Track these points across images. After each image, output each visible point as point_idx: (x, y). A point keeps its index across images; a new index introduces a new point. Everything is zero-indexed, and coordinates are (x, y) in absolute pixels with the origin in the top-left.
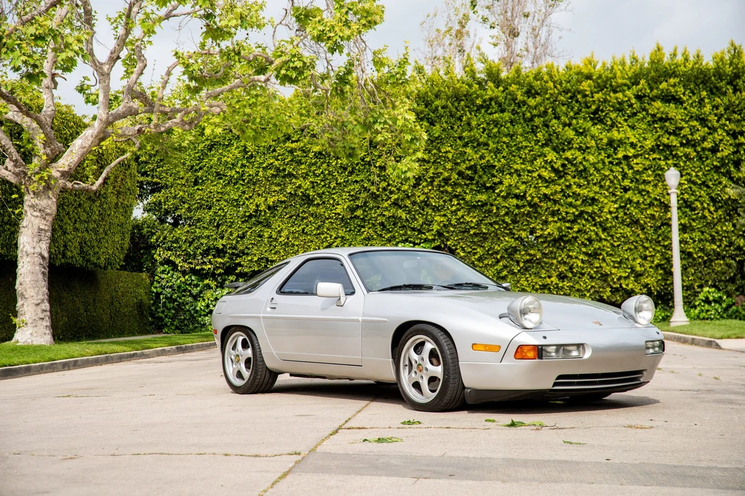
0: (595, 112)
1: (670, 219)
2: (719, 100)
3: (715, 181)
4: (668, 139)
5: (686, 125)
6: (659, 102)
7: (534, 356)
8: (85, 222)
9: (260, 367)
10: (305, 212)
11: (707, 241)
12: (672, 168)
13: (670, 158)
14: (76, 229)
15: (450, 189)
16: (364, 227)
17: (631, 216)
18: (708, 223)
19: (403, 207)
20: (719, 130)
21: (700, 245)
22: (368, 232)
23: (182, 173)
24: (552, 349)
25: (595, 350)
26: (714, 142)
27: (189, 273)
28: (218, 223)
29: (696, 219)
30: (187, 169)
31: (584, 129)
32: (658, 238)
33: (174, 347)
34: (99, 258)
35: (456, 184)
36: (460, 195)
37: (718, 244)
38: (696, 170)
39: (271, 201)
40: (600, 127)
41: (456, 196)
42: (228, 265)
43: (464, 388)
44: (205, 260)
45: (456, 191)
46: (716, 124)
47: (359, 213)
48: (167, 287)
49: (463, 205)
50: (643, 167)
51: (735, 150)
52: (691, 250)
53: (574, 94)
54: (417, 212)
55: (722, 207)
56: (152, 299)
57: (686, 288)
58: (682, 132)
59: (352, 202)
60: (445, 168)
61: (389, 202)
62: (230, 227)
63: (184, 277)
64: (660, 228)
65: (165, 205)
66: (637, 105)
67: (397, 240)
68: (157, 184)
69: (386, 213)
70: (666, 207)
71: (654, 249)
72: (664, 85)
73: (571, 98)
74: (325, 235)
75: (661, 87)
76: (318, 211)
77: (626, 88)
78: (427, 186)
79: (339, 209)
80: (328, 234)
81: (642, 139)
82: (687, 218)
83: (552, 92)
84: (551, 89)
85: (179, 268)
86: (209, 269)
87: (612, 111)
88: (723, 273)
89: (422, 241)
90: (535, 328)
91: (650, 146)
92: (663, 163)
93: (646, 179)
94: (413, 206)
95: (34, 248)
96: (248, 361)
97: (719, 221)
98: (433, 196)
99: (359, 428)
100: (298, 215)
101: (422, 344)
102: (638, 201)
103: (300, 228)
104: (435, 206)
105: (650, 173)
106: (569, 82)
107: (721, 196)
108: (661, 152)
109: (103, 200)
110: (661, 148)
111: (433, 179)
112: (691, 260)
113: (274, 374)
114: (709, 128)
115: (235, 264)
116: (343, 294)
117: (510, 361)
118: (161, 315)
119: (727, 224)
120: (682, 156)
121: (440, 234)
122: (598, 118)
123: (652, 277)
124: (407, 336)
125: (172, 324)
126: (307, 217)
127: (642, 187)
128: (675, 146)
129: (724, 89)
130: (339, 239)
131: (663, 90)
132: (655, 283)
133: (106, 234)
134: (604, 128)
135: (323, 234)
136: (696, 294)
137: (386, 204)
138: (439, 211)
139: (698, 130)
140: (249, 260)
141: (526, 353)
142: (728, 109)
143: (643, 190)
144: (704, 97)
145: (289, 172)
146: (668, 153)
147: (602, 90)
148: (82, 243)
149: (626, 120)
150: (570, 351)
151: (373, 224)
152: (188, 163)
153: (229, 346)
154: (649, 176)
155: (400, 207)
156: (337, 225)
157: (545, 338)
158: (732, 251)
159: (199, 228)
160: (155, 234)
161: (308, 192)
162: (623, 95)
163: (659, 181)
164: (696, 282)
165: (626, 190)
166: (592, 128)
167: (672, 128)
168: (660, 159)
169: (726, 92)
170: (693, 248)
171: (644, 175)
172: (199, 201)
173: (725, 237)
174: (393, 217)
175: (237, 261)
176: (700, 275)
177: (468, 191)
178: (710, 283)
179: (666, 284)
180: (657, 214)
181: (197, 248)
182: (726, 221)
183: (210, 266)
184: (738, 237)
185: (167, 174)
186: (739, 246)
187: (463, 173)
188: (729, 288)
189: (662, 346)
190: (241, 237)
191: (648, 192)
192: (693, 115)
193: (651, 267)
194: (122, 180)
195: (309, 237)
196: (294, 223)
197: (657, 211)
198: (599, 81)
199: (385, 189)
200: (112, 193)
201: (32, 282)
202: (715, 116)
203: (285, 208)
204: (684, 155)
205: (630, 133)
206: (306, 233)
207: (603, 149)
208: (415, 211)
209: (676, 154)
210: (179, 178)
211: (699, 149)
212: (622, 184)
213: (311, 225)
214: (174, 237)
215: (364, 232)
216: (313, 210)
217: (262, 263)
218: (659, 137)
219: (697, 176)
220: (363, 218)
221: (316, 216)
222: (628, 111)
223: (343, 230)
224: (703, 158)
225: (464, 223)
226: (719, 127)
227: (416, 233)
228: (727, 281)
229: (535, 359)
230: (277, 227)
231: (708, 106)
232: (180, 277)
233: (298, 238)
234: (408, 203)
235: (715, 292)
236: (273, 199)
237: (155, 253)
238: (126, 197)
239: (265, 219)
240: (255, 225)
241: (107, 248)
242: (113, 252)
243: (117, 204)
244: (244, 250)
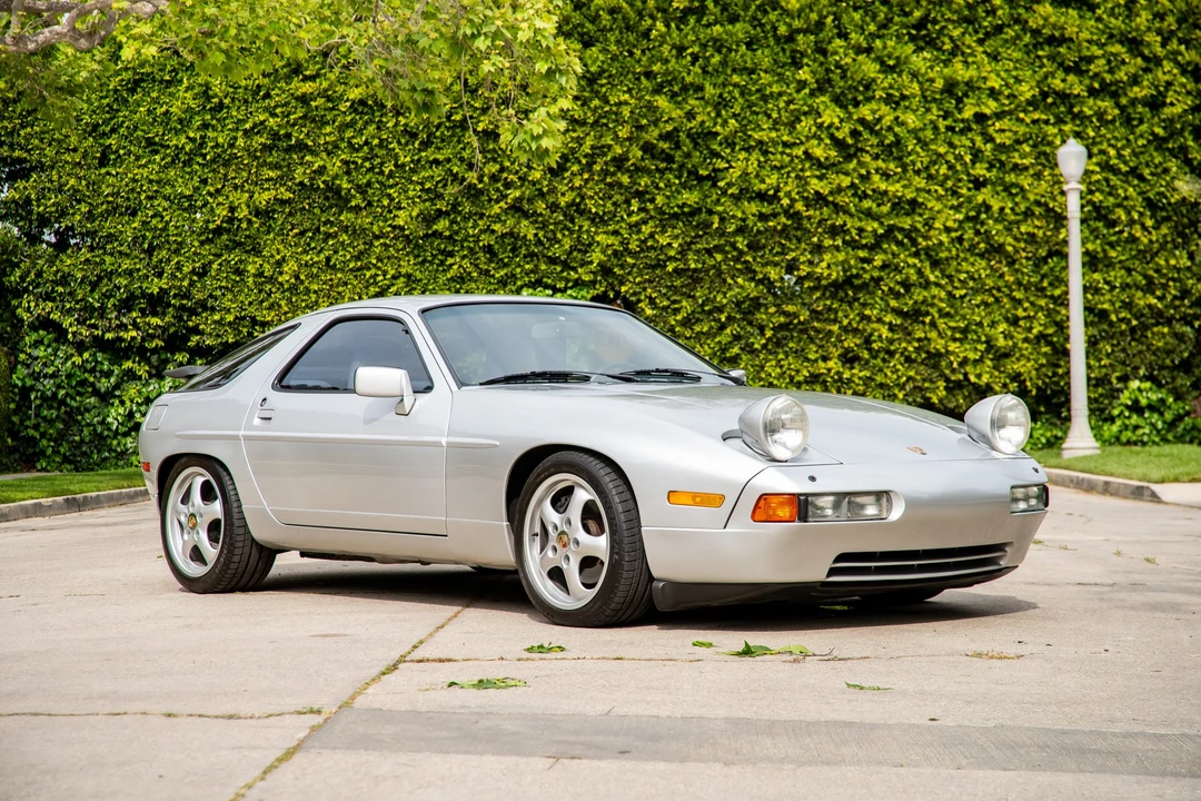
0: (921, 24)
1: (1065, 242)
2: (1167, 3)
3: (1156, 167)
4: (1063, 81)
5: (1100, 52)
6: (1047, 5)
7: (791, 516)
9: (239, 538)
10: (332, 223)
11: (1138, 287)
12: (1072, 141)
13: (1067, 120)
15: (626, 179)
16: (451, 254)
17: (988, 236)
18: (1139, 251)
19: (532, 215)
20: (1165, 63)
21: (1124, 297)
22: (460, 266)
23: (74, 140)
24: (826, 502)
25: (913, 504)
26: (1157, 87)
27: (92, 347)
28: (151, 244)
29: (1118, 243)
30: (85, 131)
31: (898, 58)
32: (1041, 281)
33: (60, 499)
35: (638, 170)
36: (647, 193)
37: (1158, 293)
38: (1119, 145)
39: (263, 198)
40: (929, 56)
41: (638, 194)
42: (172, 330)
43: (651, 579)
44: (125, 320)
45: (640, 184)
46: (1159, 51)
47: (441, 225)
48: (45, 376)
49: (652, 213)
50: (1014, 137)
51: (1197, 102)
52: (1106, 306)
54: (561, 226)
55: (1168, 219)
56: (13, 401)
57: (1094, 383)
58: (1092, 67)
59: (427, 204)
60: (616, 137)
61: (502, 204)
62: (177, 252)
63: (81, 355)
64: (1045, 260)
65: (38, 206)
66: (1003, 11)
67: (519, 283)
68: (21, 161)
69: (497, 227)
70: (1059, 219)
71: (1032, 304)
74: (373, 271)
76: (359, 221)
78: (581, 173)
79: (402, 218)
80: (379, 268)
81: (1012, 81)
82: (1098, 242)
85: (70, 336)
86: (133, 338)
87: (953, 23)
88: (1169, 353)
89: (570, 284)
90: (793, 460)
91: (1028, 95)
92: (1052, 130)
93: (1019, 162)
94: (553, 212)
96: (214, 527)
97: (1163, 247)
98: (590, 193)
99: (441, 661)
100: (318, 230)
101: (569, 491)
103: (322, 256)
104: (596, 214)
105: (1028, 149)
107: (1166, 197)
108: (1048, 108)
111: (592, 158)
112: (1105, 327)
113: (269, 553)
114: (1145, 59)
115: (188, 328)
116: (408, 391)
117: (743, 526)
118: (31, 432)
119: (1177, 253)
120: (1092, 116)
121: (605, 270)
122: (925, 36)
123: (1029, 360)
124: (538, 476)
125: (55, 452)
126: (336, 233)
127: (1010, 178)
128: (1078, 95)
130: (402, 279)
132: (1034, 373)
134: (937, 58)
135: (369, 269)
136: (1114, 394)
137: (496, 209)
138: (605, 223)
139: (1123, 62)
140: (215, 322)
141: (775, 510)
142: (1185, 20)
143: (1013, 185)
145: (297, 138)
146: (1062, 109)
149: (981, 42)
150: (862, 506)
151: (471, 250)
152: (86, 118)
153: (175, 496)
154: (1023, 156)
155: (526, 215)
156: (398, 251)
157: (813, 479)
158: (1186, 307)
159: (112, 254)
160: (17, 265)
161: (338, 182)
163: (1044, 166)
164: (1114, 371)
165: (978, 184)
166: (914, 58)
167: (1070, 58)
168: (1047, 122)
170: (1110, 301)
171: (1016, 154)
172: (110, 199)
173: (1173, 279)
174: (511, 234)
175: (190, 323)
176: (1122, 355)
177: (662, 185)
178: (1142, 372)
179: (1055, 374)
180: (1040, 233)
181: (107, 296)
182: (1176, 247)
183: (134, 333)
185: (42, 140)
187: (654, 147)
188: (1179, 382)
189: (1044, 495)
190: (198, 274)
191: (1022, 189)
192: (1115, 32)
193: (1026, 340)
195: (339, 275)
196: (309, 245)
197: (1039, 228)
199: (494, 178)
202: (1158, 34)
203: (290, 214)
204: (1096, 114)
205: (988, 68)
206: (333, 267)
207: (935, 100)
208: (555, 224)
209: (1081, 112)
210: (68, 150)
211: (1124, 101)
212: (971, 171)
213: (344, 249)
214: (58, 271)
215: (453, 264)
216: (349, 220)
217: (244, 327)
218: (1046, 77)
219: (1120, 156)
220: (450, 237)
221: (355, 232)
222: (986, 24)
223: (409, 261)
224: (1134, 119)
225: (655, 249)
226: (1166, 57)
227: (559, 269)
228: (1175, 368)
229: (794, 521)
230: (275, 253)
231: (1143, 13)
232: (72, 355)
233: (317, 276)
234: (541, 206)
235: (1151, 389)
236: (266, 196)
237: (20, 306)
239: (248, 237)
240: (229, 249)
244: (206, 300)
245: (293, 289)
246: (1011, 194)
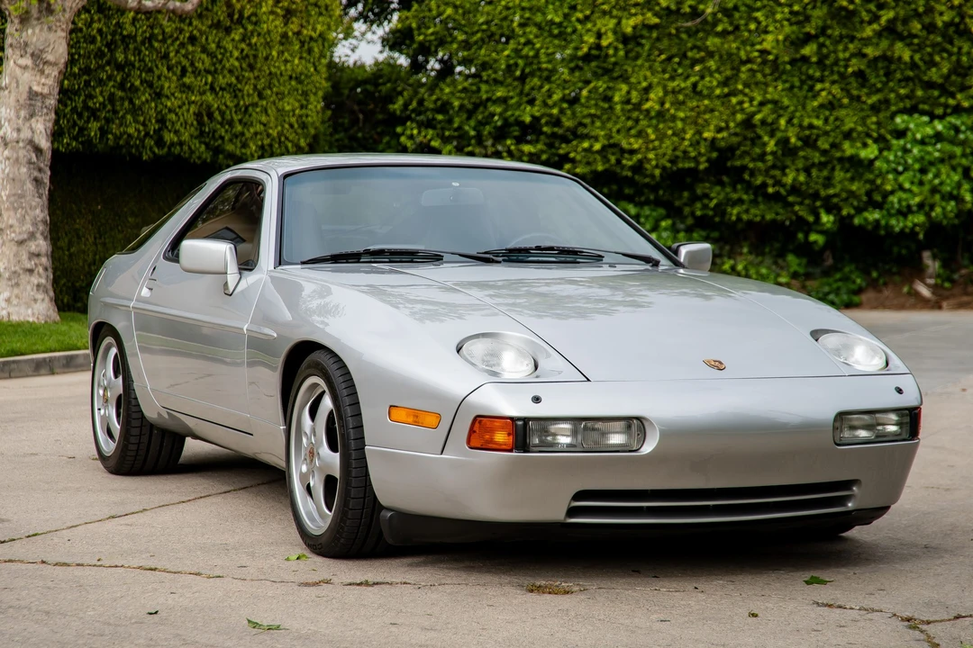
8: (208, 72)
10: (699, 49)
14: (187, 88)
16: (821, 80)
19: (907, 37)
22: (830, 93)
24: (562, 428)
28: (523, 71)
39: (628, 26)
47: (807, 50)
54: (937, 49)
59: (796, 27)
61: (875, 26)
62: (548, 79)
65: (419, 35)
67: (893, 108)
69: (869, 51)
74: (740, 97)
76: (726, 46)
79: (769, 42)
80: (746, 95)
94: (929, 33)
95: (19, 130)
100: (684, 56)
103: (689, 82)
109: (250, 27)
113: (175, 437)
115: (559, 156)
116: (232, 268)
117: (459, 453)
126: (703, 58)
130: (770, 106)
133: (261, 96)
135: (735, 95)
137: (868, 31)
140: (585, 150)
141: (492, 435)
148: (204, 115)
151: (841, 74)
155: (901, 38)
156: (765, 76)
157: (537, 400)
159: (487, 82)
160: (401, 93)
172: (484, 27)
174: (884, 57)
175: (561, 152)
181: (481, 124)
189: (911, 419)
190: (569, 102)
195: (706, 102)
196: (675, 71)
200: (272, 12)
201: (12, 199)
203: (658, 39)
206: (700, 93)
208: (932, 45)
213: (711, 75)
214: (438, 99)
215: (823, 90)
216: (714, 45)
217: (613, 154)
221: (728, 58)
223: (776, 87)
227: (936, 93)
230: (642, 79)
233: (683, 103)
234: (916, 26)
236: (632, 22)
237: (403, 134)
238: (308, 22)
239: (615, 64)
240: (597, 76)
241: (265, 125)
242: (280, 134)
243: (285, 35)
244: (576, 127)
245: (661, 115)
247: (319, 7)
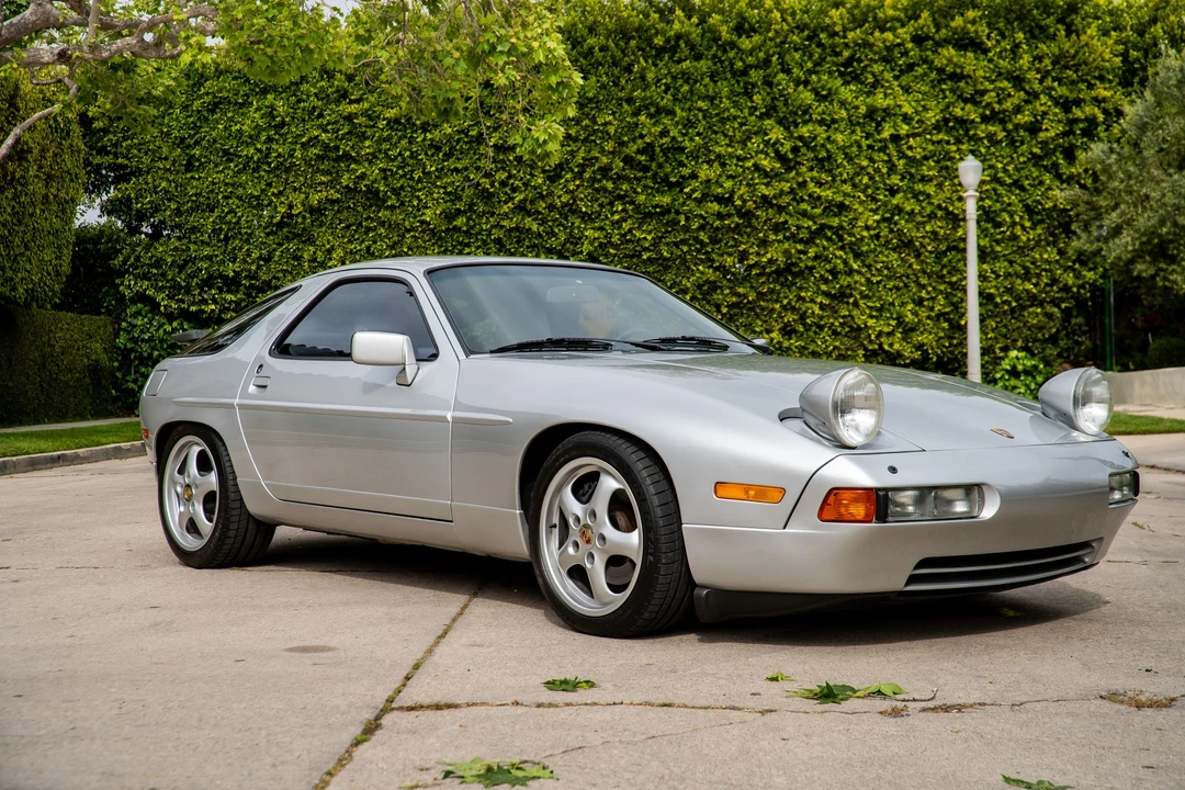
0: (849, 62)
1: (964, 240)
2: (1045, 48)
3: (1034, 180)
4: (963, 109)
5: (992, 87)
6: (950, 48)
7: (867, 515)
10: (372, 219)
11: (1018, 276)
12: (971, 157)
13: (964, 141)
15: (610, 185)
16: (468, 245)
17: (900, 233)
18: (1019, 247)
19: (534, 214)
20: (1042, 96)
21: (1006, 283)
23: (165, 150)
25: (1008, 498)
26: (1035, 116)
27: (179, 317)
28: (226, 235)
29: (1002, 241)
30: (174, 143)
31: (830, 89)
32: (941, 270)
33: (138, 443)
34: (14, 289)
35: (620, 178)
36: (627, 196)
37: (1034, 281)
38: (1005, 161)
39: (315, 199)
40: (854, 88)
41: (620, 197)
43: (692, 584)
44: (206, 296)
45: (621, 189)
46: (1036, 86)
47: (460, 221)
48: (142, 341)
49: (630, 213)
50: (923, 154)
51: (1067, 128)
52: (992, 291)
53: (814, 31)
54: (557, 223)
55: (1042, 221)
56: (117, 360)
57: (985, 351)
58: (986, 97)
59: (449, 204)
60: (603, 151)
61: (510, 204)
62: (247, 241)
63: (171, 324)
64: (944, 253)
65: (137, 204)
66: (914, 52)
68: (124, 167)
69: (504, 223)
70: (956, 220)
71: (934, 288)
72: (958, 22)
73: (809, 38)
75: (953, 24)
76: (394, 218)
77: (898, 25)
78: (574, 179)
79: (428, 215)
81: (920, 109)
82: (987, 239)
83: (778, 27)
84: (777, 23)
85: (162, 308)
86: (212, 311)
87: (876, 61)
88: (1040, 328)
91: (933, 121)
92: (954, 148)
93: (926, 173)
94: (550, 212)
96: (209, 499)
97: (1038, 243)
98: (582, 196)
100: (361, 224)
101: (593, 478)
102: (913, 210)
103: (363, 245)
104: (586, 213)
105: (932, 164)
106: (807, 12)
107: (1041, 204)
108: (950, 131)
109: (19, 188)
110: (951, 124)
111: (583, 167)
112: (991, 307)
113: (267, 527)
114: (1027, 93)
116: (410, 359)
117: (807, 526)
118: (131, 385)
119: (1049, 249)
120: (983, 138)
121: (592, 259)
122: (851, 72)
123: (930, 333)
124: (557, 460)
126: (375, 227)
127: (919, 187)
128: (973, 121)
129: (1052, 30)
131: (956, 28)
132: (934, 343)
133: (26, 248)
134: (861, 90)
136: (997, 361)
137: (505, 209)
138: (593, 221)
139: (1009, 95)
141: (846, 507)
142: (1058, 63)
143: (921, 193)
144: (1020, 43)
145: (344, 151)
146: (961, 132)
147: (861, 26)
149: (896, 78)
150: (950, 502)
151: (484, 242)
152: (175, 133)
154: (930, 169)
155: (529, 214)
156: (425, 242)
157: (893, 470)
158: (1055, 292)
159: (195, 243)
160: (120, 251)
161: (376, 185)
162: (894, 35)
163: (945, 178)
164: (997, 343)
165: (893, 191)
166: (843, 89)
167: (970, 90)
168: (948, 143)
169: (1055, 35)
170: (996, 287)
171: (924, 168)
172: (194, 198)
173: (1045, 270)
174: (517, 229)
176: (1004, 330)
177: (639, 190)
178: (1019, 344)
179: (951, 345)
180: (942, 232)
181: (191, 276)
182: (1048, 244)
183: (213, 307)
184: (1065, 271)
185: (139, 151)
186: (1066, 285)
187: (632, 159)
188: (1048, 352)
189: (1135, 482)
190: (264, 260)
191: (929, 196)
192: (1003, 71)
193: (929, 317)
194: (55, 155)
196: (353, 236)
197: (941, 228)
198: (856, 12)
199: (503, 183)
200: (36, 176)
202: (1038, 73)
203: (338, 211)
204: (987, 137)
205: (902, 98)
206: (373, 255)
207: (859, 124)
208: (552, 220)
209: (975, 134)
210: (160, 158)
211: (1010, 126)
212: (888, 182)
213: (382, 240)
214: (152, 256)
216: (385, 217)
218: (948, 107)
219: (1005, 171)
220: (466, 232)
221: (391, 227)
222: (901, 62)
224: (1017, 141)
225: (633, 242)
226: (1043, 92)
228: (1045, 341)
229: (870, 522)
230: (325, 242)
231: (1026, 56)
232: (164, 324)
234: (541, 206)
235: (1026, 357)
236: (319, 196)
237: (122, 284)
238: (63, 186)
239: (304, 229)
240: (289, 239)
241: (29, 272)
242: (41, 280)
243: (46, 197)
244: (271, 281)
246: (919, 200)
247: (71, 174)
